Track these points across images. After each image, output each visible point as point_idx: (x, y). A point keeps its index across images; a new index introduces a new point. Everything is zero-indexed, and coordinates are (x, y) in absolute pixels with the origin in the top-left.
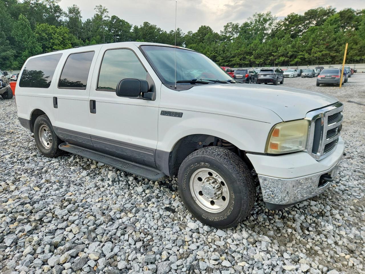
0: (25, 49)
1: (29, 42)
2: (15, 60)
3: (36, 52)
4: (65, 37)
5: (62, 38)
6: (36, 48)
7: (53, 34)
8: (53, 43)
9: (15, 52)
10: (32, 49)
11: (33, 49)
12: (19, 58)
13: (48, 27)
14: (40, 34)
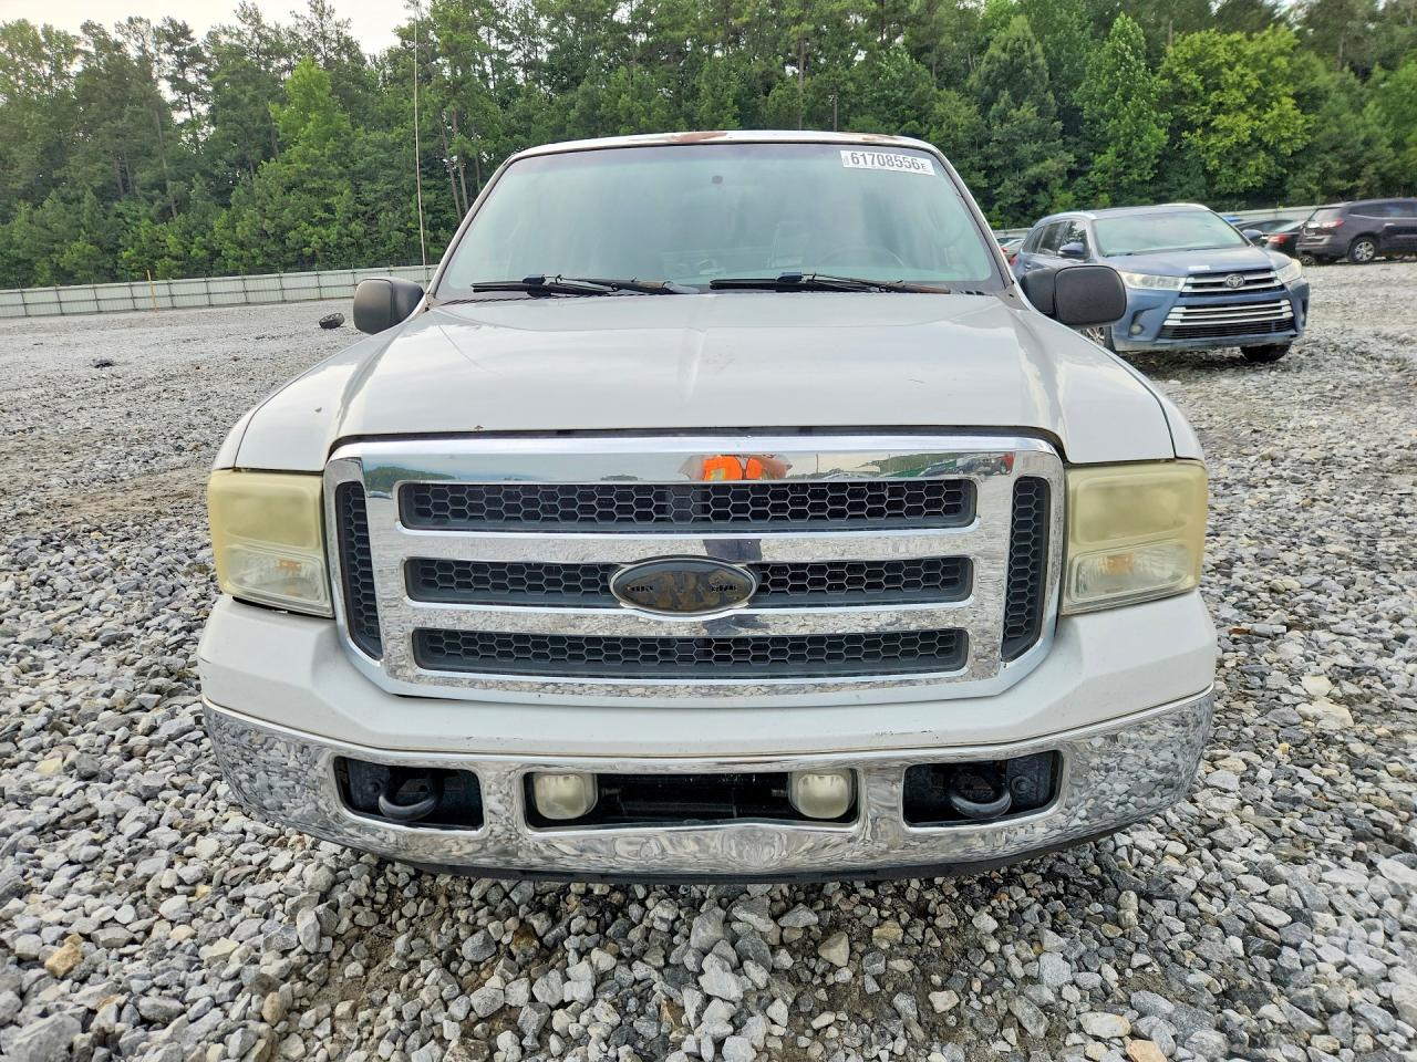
0: (1107, 144)
1: (1124, 117)
2: (1066, 187)
3: (1142, 150)
4: (1273, 70)
5: (1261, 78)
6: (1146, 138)
7: (1225, 70)
8: (1221, 104)
9: (1071, 158)
10: (1132, 139)
11: (1134, 142)
12: (1080, 180)
13: (1214, 44)
14: (1174, 78)
